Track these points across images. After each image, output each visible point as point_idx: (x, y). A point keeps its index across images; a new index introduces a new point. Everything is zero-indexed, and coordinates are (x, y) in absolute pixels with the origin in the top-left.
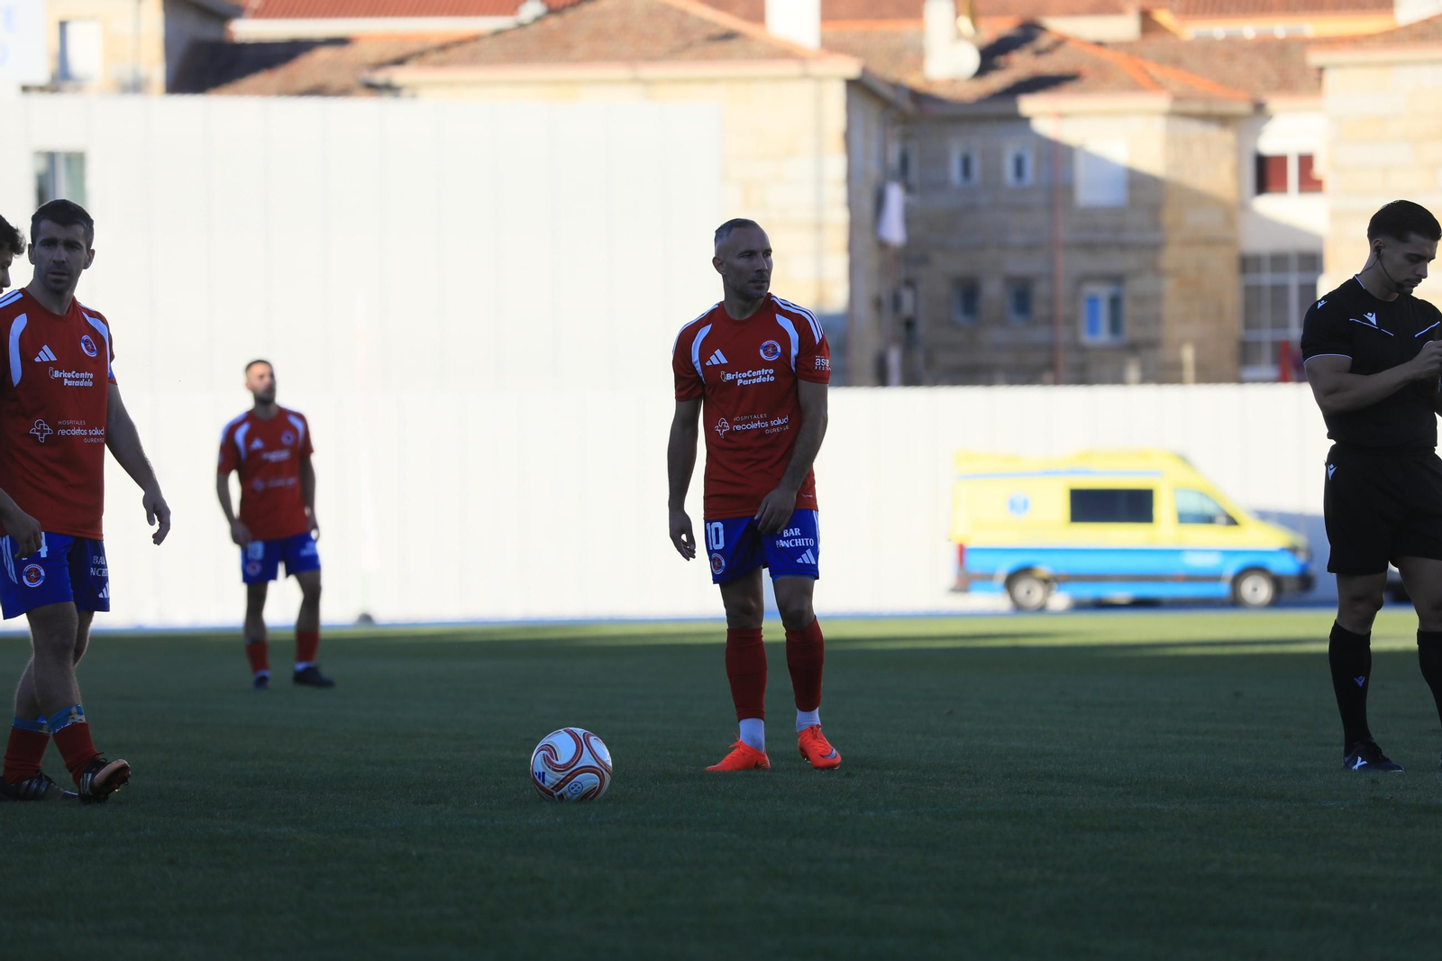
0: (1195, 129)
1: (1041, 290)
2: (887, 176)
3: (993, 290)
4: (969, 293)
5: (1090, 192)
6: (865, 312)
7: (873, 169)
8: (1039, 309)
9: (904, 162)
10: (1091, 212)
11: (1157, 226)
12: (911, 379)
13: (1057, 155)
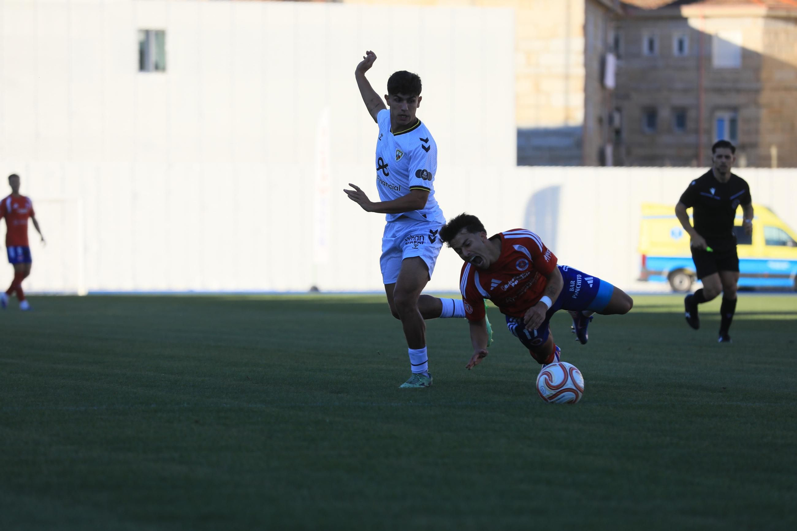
0: (781, 26)
1: (692, 114)
2: (607, 49)
3: (665, 114)
4: (651, 115)
5: (720, 60)
6: (593, 125)
7: (599, 45)
8: (690, 125)
9: (617, 42)
10: (721, 71)
11: (758, 79)
12: (618, 162)
13: (703, 40)
